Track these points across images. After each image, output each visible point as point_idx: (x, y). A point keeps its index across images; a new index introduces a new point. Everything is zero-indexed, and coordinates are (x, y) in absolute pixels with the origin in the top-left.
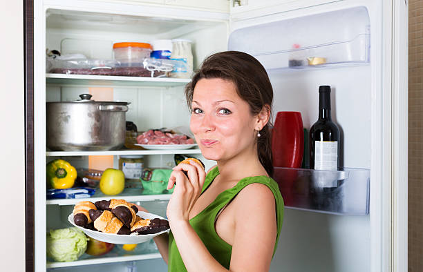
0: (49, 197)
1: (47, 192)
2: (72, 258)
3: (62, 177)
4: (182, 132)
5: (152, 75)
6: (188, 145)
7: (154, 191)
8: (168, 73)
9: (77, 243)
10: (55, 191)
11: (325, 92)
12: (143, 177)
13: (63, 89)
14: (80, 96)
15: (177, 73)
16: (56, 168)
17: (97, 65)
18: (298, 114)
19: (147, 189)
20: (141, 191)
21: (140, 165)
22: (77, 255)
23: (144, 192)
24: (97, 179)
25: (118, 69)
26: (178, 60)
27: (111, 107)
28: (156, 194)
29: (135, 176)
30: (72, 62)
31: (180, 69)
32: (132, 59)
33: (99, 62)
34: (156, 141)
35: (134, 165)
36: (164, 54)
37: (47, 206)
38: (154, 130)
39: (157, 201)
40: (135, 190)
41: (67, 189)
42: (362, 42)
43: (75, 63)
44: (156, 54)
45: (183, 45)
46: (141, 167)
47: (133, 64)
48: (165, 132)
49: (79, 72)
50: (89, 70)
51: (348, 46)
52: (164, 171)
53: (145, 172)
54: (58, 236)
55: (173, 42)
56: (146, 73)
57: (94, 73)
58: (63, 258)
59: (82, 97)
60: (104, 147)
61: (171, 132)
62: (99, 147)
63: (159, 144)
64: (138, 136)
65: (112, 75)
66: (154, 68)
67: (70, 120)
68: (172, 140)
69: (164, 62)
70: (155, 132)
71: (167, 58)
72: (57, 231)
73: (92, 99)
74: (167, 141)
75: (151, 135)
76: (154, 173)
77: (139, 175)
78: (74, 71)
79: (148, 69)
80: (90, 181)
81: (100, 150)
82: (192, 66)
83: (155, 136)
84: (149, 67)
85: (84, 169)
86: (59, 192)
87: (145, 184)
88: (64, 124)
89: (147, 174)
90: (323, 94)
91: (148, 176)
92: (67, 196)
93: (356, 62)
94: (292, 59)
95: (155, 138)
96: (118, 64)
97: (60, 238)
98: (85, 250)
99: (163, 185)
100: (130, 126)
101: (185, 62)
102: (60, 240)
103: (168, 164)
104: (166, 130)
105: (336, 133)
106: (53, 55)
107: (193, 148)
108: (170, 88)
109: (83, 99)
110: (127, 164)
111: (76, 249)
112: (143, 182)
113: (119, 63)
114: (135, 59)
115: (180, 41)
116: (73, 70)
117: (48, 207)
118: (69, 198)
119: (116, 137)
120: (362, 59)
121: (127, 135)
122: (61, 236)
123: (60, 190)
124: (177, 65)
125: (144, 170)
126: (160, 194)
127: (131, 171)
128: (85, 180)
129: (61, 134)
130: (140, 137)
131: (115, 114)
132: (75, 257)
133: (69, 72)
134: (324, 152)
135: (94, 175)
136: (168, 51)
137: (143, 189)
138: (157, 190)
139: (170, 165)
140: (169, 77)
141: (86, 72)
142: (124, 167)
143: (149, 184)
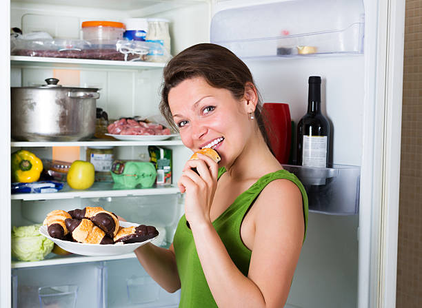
0: (14, 192)
1: (12, 186)
2: (38, 258)
3: (27, 170)
4: (157, 121)
5: (126, 58)
6: (164, 136)
7: (127, 185)
8: (143, 56)
9: (43, 241)
10: (19, 185)
11: (315, 83)
12: (113, 170)
13: (24, 71)
14: (46, 80)
15: (153, 56)
16: (20, 160)
17: (64, 46)
18: (286, 106)
19: (118, 183)
20: (111, 186)
21: (109, 156)
22: (44, 254)
23: (115, 187)
24: (63, 172)
25: (88, 51)
26: (154, 42)
27: (81, 94)
28: (129, 189)
29: (104, 168)
30: (37, 42)
31: (156, 52)
32: (103, 40)
33: (68, 43)
34: (129, 132)
35: (103, 156)
36: (138, 35)
37: (12, 200)
38: (127, 119)
39: (129, 196)
40: (106, 184)
41: (32, 183)
42: (356, 31)
43: (41, 43)
44: (129, 35)
45: (159, 24)
46: (110, 159)
47: (104, 46)
48: (139, 121)
49: (45, 53)
50: (56, 52)
51: (341, 35)
52: (137, 163)
53: (116, 165)
54: (23, 234)
55: (148, 22)
56: (119, 57)
57: (62, 55)
58: (28, 257)
59: (48, 81)
60: (72, 138)
61: (145, 121)
62: (68, 137)
63: (133, 134)
64: (108, 125)
65: (81, 58)
66: (128, 50)
67: (36, 107)
68: (147, 130)
69: (139, 44)
70: (128, 121)
71: (142, 39)
72: (21, 228)
73: (59, 83)
74: (142, 131)
75: (124, 124)
76: (127, 166)
77: (108, 168)
78: (40, 53)
79: (121, 52)
80: (56, 173)
81: (69, 140)
82: (170, 48)
83: (128, 126)
84: (122, 50)
85: (48, 161)
86: (24, 186)
87: (116, 178)
88: (29, 112)
89: (118, 166)
90: (313, 86)
91: (120, 169)
92: (33, 190)
93: (348, 53)
94: (280, 47)
95: (128, 128)
96: (88, 46)
97: (24, 236)
98: (51, 250)
99: (137, 179)
100: (100, 114)
101: (162, 44)
102: (25, 238)
103: (140, 156)
104: (140, 119)
105: (326, 127)
106: (15, 34)
107: (169, 139)
108: (144, 72)
109: (49, 84)
110: (95, 155)
111: (43, 248)
112: (113, 175)
113: (89, 43)
114: (107, 40)
115: (156, 20)
116: (38, 51)
117: (13, 202)
118: (34, 193)
119: (86, 127)
120: (355, 50)
121: (97, 124)
122: (26, 234)
123: (25, 184)
124: (153, 48)
125: (115, 162)
126: (133, 189)
127: (100, 162)
128: (50, 173)
129: (26, 122)
130: (111, 126)
131: (85, 101)
132: (41, 256)
133: (34, 54)
134: (313, 148)
135: (60, 167)
136: (143, 31)
137: (113, 183)
138: (130, 184)
139: (143, 156)
140: (144, 60)
141: (53, 54)
142: (92, 159)
143: (121, 178)
